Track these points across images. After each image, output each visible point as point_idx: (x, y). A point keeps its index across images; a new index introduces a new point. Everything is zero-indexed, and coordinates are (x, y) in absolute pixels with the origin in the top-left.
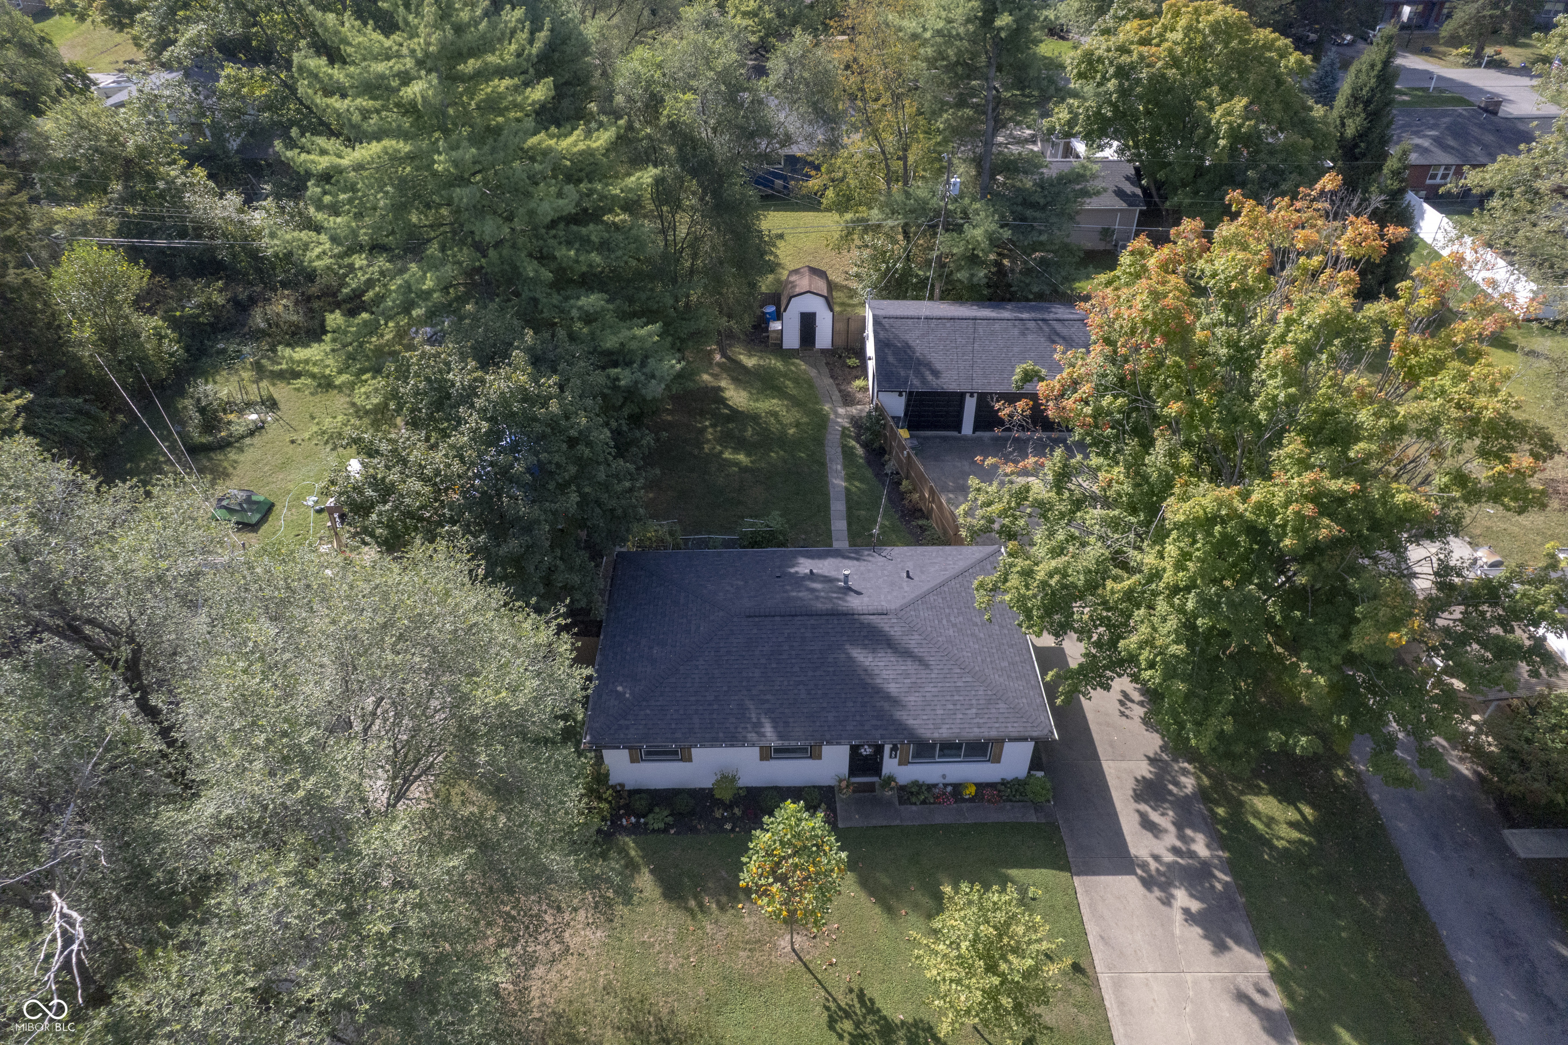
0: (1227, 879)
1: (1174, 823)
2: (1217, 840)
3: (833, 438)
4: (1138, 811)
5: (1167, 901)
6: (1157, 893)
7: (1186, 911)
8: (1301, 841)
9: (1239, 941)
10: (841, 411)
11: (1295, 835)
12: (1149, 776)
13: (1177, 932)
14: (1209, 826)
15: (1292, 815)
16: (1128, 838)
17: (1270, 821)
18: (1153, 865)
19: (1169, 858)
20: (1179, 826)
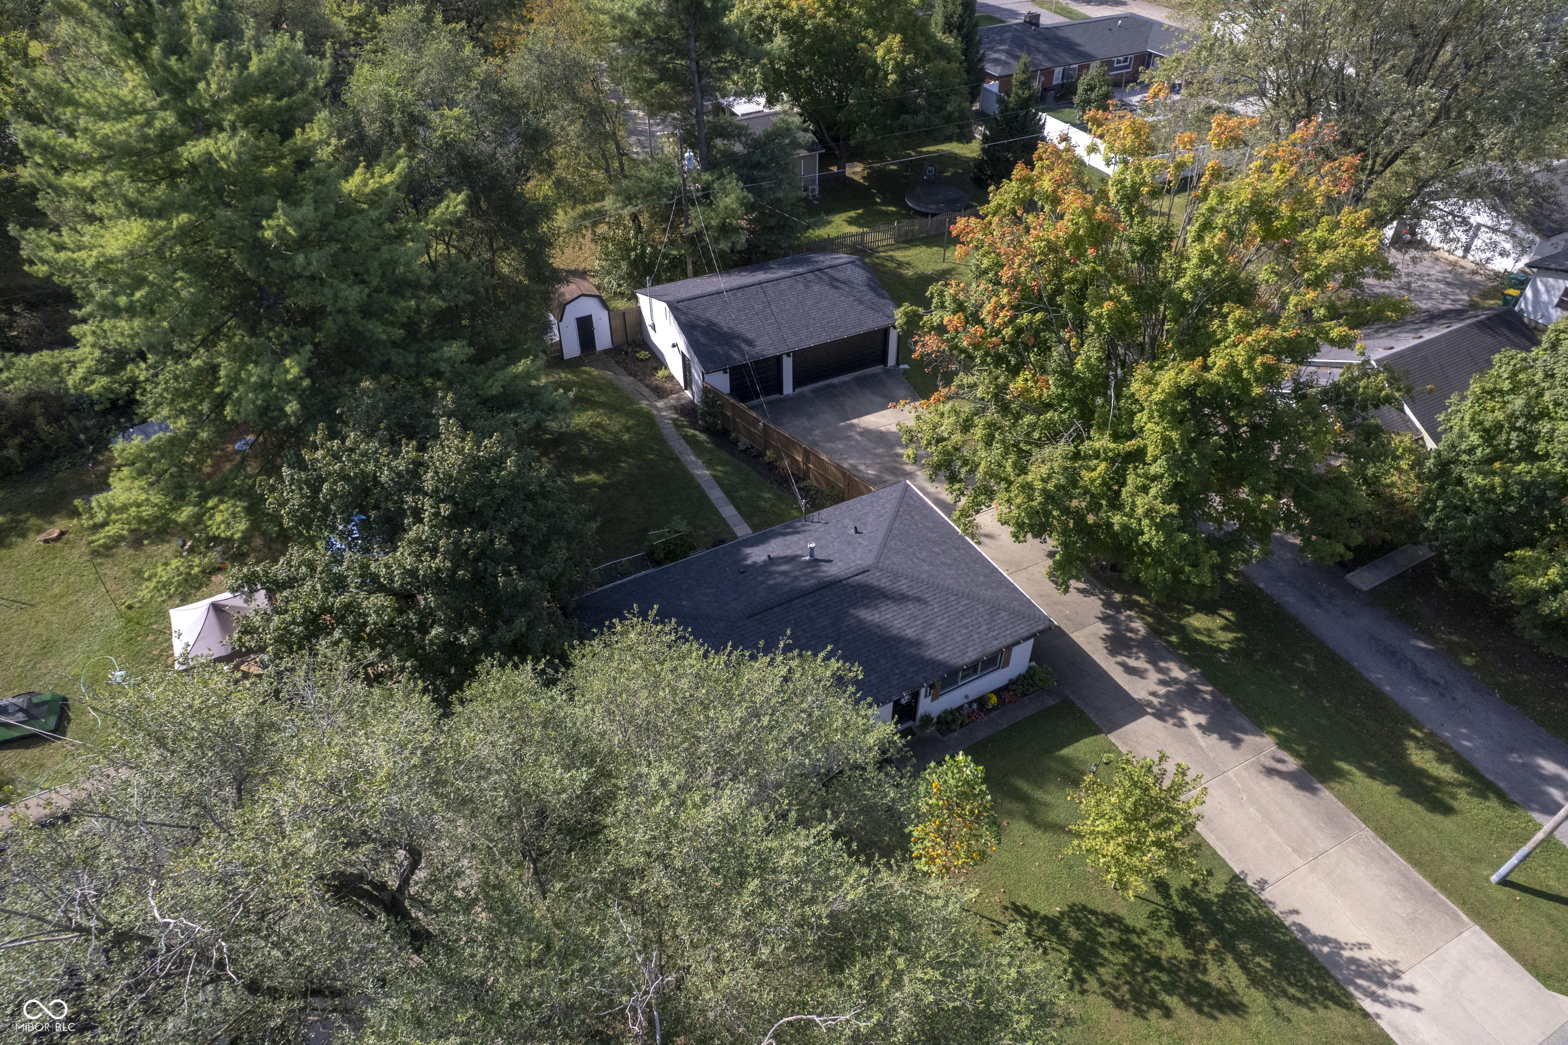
0: (1210, 688)
1: (1149, 662)
2: (1186, 662)
3: (669, 431)
4: (1118, 663)
5: (1181, 724)
6: (1171, 721)
7: (1199, 726)
8: (1236, 639)
9: (1245, 732)
10: (660, 404)
11: (1231, 636)
12: (1109, 633)
13: (1203, 744)
14: (1172, 652)
15: (1220, 622)
16: (1126, 688)
17: (1209, 633)
18: (1155, 701)
19: (1162, 690)
20: (1153, 662)
